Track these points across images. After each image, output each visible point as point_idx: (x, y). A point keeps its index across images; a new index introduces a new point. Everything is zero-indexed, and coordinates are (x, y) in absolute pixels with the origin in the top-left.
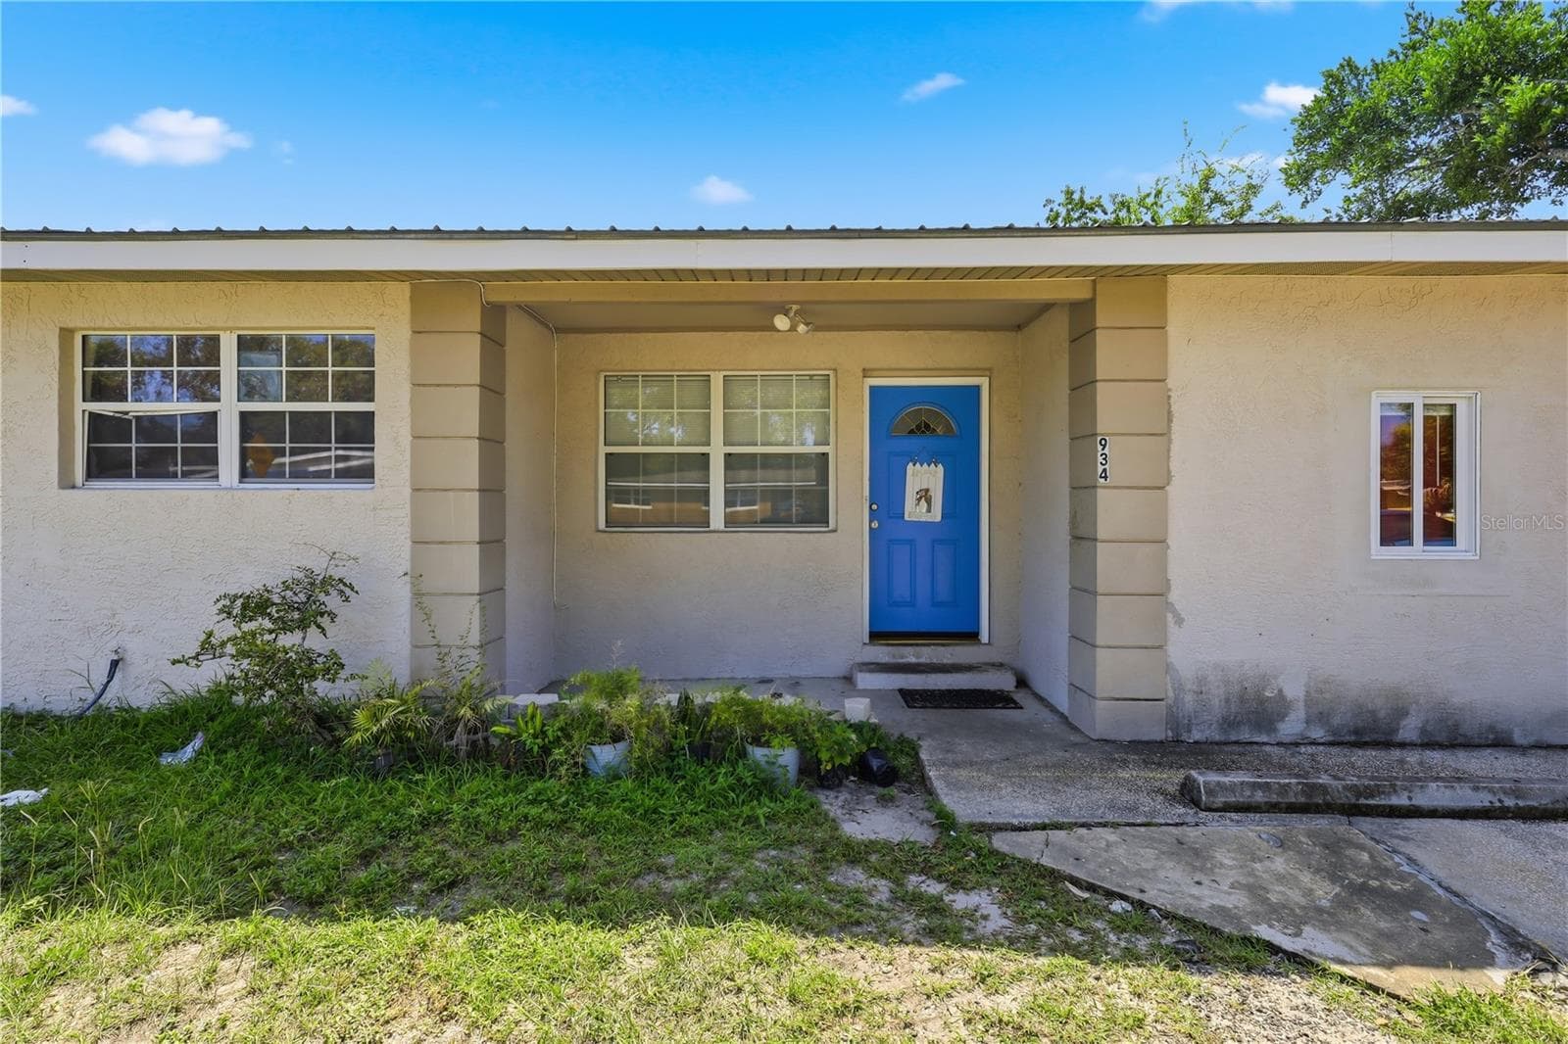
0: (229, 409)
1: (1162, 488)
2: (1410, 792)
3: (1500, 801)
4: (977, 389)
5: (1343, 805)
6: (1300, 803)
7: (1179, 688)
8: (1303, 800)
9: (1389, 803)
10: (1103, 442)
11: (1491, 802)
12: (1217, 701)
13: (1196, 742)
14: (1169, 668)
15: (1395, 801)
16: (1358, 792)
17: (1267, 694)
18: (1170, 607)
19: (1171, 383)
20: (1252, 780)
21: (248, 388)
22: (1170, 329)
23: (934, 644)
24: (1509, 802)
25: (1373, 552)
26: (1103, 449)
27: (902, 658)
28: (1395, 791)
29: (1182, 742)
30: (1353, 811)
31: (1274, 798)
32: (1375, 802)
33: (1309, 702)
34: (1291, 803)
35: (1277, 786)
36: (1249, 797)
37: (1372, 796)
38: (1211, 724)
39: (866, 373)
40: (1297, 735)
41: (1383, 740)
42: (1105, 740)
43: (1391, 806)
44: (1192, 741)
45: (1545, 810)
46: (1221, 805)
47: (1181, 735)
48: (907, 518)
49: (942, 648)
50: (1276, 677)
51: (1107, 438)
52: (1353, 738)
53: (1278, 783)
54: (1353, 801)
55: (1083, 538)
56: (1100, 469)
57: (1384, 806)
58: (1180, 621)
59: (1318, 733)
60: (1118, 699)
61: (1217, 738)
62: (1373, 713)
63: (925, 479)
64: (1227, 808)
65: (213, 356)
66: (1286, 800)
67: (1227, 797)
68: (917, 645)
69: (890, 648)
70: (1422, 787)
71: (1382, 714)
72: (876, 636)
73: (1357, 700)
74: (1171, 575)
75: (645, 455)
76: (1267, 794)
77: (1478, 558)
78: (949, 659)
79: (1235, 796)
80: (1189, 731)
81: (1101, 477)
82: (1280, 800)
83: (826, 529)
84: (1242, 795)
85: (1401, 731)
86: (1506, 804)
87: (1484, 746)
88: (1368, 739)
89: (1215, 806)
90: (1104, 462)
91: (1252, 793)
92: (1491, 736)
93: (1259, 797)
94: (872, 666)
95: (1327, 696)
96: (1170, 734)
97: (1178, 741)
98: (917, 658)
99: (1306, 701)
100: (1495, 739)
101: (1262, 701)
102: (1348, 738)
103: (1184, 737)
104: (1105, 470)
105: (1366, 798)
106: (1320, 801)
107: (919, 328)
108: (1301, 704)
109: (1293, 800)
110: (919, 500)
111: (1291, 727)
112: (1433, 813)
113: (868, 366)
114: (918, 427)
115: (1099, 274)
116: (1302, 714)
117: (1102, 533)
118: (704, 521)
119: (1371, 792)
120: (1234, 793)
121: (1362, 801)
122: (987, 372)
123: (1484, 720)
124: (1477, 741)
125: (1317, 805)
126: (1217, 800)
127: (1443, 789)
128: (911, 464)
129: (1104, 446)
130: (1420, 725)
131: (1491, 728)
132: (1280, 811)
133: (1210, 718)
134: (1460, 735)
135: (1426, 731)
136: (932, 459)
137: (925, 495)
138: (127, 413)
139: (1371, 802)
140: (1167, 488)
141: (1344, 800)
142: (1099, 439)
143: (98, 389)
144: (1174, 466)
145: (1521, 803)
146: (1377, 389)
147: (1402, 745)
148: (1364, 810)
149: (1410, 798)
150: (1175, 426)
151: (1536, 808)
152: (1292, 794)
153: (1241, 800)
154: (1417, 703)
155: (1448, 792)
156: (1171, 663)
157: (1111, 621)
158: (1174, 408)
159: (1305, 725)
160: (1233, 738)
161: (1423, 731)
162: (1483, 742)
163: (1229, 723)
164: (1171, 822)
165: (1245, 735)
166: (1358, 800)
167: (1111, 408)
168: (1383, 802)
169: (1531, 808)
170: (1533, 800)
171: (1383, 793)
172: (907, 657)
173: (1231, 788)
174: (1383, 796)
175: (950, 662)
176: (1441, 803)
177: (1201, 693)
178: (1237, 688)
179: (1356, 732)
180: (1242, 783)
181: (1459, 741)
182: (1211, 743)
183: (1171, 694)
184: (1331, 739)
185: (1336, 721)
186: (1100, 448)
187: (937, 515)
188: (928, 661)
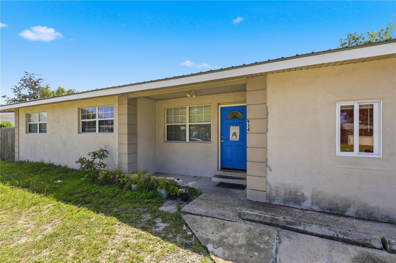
0: (97, 120)
1: (265, 133)
2: (305, 226)
3: (337, 235)
5: (281, 226)
6: (269, 223)
7: (271, 189)
8: (269, 222)
9: (297, 228)
10: (248, 121)
11: (333, 235)
12: (282, 194)
13: (276, 205)
14: (267, 183)
15: (299, 228)
16: (288, 223)
17: (298, 194)
18: (268, 166)
19: (268, 104)
20: (257, 214)
21: (99, 116)
22: (268, 89)
23: (235, 172)
24: (341, 236)
25: (337, 153)
26: (248, 123)
27: (227, 175)
28: (300, 225)
29: (271, 204)
30: (284, 228)
31: (261, 220)
32: (292, 227)
33: (312, 198)
34: (266, 222)
35: (263, 217)
36: (254, 218)
37: (292, 225)
38: (281, 200)
40: (309, 207)
41: (340, 214)
42: (249, 200)
43: (297, 229)
44: (274, 204)
45: (354, 242)
46: (246, 219)
47: (271, 202)
48: (230, 140)
49: (237, 173)
50: (301, 189)
51: (249, 120)
52: (329, 211)
53: (264, 216)
54: (285, 225)
56: (247, 128)
57: (295, 228)
58: (271, 170)
59: (316, 208)
60: (253, 190)
61: (282, 205)
62: (337, 204)
64: (247, 220)
66: (264, 221)
67: (248, 217)
68: (231, 172)
69: (224, 172)
70: (310, 225)
71: (340, 205)
72: (223, 169)
73: (330, 200)
74: (268, 157)
75: (174, 125)
76: (260, 218)
77: (381, 157)
78: (238, 176)
79: (250, 217)
80: (274, 201)
81: (248, 130)
82: (263, 221)
83: (210, 142)
84: (252, 217)
85: (348, 212)
86: (339, 236)
87: (383, 222)
88: (334, 213)
89: (244, 219)
90: (248, 126)
91: (256, 217)
92: (387, 219)
93: (257, 219)
94: (218, 176)
95: (320, 197)
96: (268, 201)
97: (270, 203)
98: (230, 175)
99: (311, 198)
100: (388, 221)
101: (297, 196)
102: (327, 211)
103: (272, 203)
104: (249, 129)
105: (289, 225)
106: (274, 223)
107: (231, 92)
108: (310, 198)
109: (267, 221)
110: (233, 135)
111: (306, 204)
112: (311, 234)
113: (218, 103)
114: (234, 117)
115: (247, 76)
116: (310, 201)
117: (248, 145)
118: (185, 140)
119: (292, 224)
120: (250, 216)
121: (288, 226)
123: (384, 213)
124: (380, 220)
125: (274, 224)
126: (245, 217)
127: (317, 228)
128: (231, 126)
129: (249, 122)
130: (355, 211)
131: (387, 217)
132: (263, 224)
133: (280, 198)
134: (373, 217)
135: (358, 213)
136: (236, 125)
138: (86, 121)
139: (291, 226)
140: (267, 133)
141: (282, 224)
142: (247, 120)
143: (84, 117)
144: (269, 127)
145: (345, 237)
146: (338, 101)
147: (347, 217)
148: (288, 228)
149: (304, 228)
150: (269, 116)
151: (351, 240)
152: (267, 220)
153: (252, 218)
154: (354, 204)
155: (319, 229)
156: (268, 182)
158: (269, 111)
159: (311, 205)
160: (287, 205)
161: (357, 213)
162: (383, 221)
163: (285, 201)
164: (228, 220)
165: (291, 205)
166: (287, 225)
168: (295, 227)
169: (349, 240)
170: (351, 237)
171: (296, 225)
172: (228, 175)
173: (250, 215)
174: (295, 226)
175: (239, 177)
176: (315, 231)
177: (277, 191)
178: (288, 191)
179: (330, 209)
180: (254, 214)
181: (372, 219)
182: (280, 206)
183: (268, 190)
184: (321, 210)
185: (322, 205)
186: (247, 123)
187: (238, 139)
188: (233, 176)
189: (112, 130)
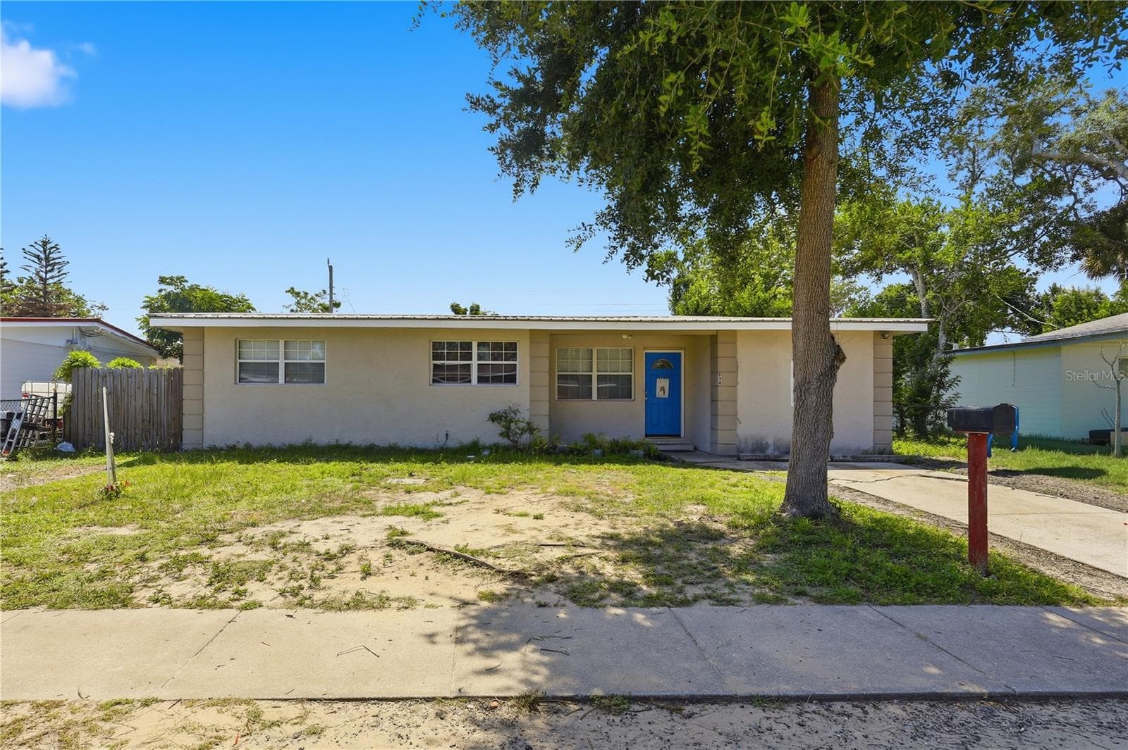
0: (475, 363)
1: (735, 387)
4: (680, 353)
7: (740, 441)
12: (750, 445)
14: (737, 435)
17: (763, 443)
18: (738, 419)
19: (738, 358)
21: (480, 358)
22: (738, 343)
23: (666, 438)
33: (774, 444)
38: (748, 451)
39: (645, 349)
47: (740, 454)
48: (657, 397)
49: (669, 439)
50: (765, 438)
51: (721, 373)
55: (714, 400)
58: (740, 423)
59: (776, 453)
60: (724, 444)
61: (750, 454)
63: (663, 384)
65: (470, 348)
69: (652, 439)
72: (647, 435)
73: (787, 444)
74: (738, 410)
75: (571, 375)
80: (743, 453)
81: (719, 384)
83: (631, 400)
90: (720, 380)
95: (779, 443)
96: (738, 453)
98: (661, 442)
101: (761, 444)
104: (720, 382)
108: (772, 445)
110: (661, 391)
111: (770, 452)
113: (645, 347)
114: (661, 367)
116: (772, 448)
117: (719, 398)
118: (591, 398)
122: (684, 349)
128: (659, 379)
129: (720, 375)
133: (748, 449)
136: (665, 377)
137: (663, 389)
138: (444, 364)
140: (737, 387)
142: (718, 372)
144: (739, 380)
150: (739, 370)
157: (722, 423)
158: (739, 365)
159: (773, 451)
160: (754, 454)
163: (753, 451)
167: (722, 365)
172: (658, 442)
175: (672, 443)
177: (746, 442)
178: (755, 441)
179: (787, 453)
183: (737, 443)
185: (782, 450)
187: (667, 395)
189: (511, 379)
